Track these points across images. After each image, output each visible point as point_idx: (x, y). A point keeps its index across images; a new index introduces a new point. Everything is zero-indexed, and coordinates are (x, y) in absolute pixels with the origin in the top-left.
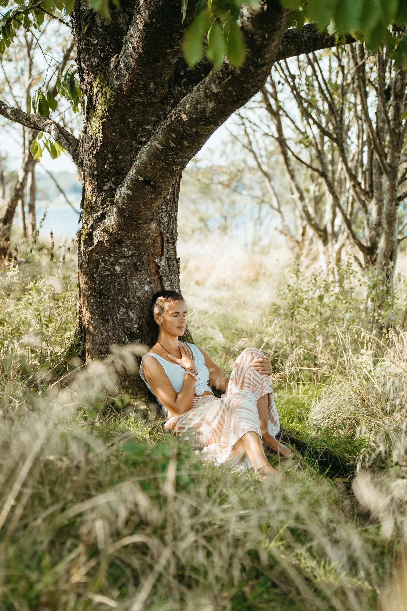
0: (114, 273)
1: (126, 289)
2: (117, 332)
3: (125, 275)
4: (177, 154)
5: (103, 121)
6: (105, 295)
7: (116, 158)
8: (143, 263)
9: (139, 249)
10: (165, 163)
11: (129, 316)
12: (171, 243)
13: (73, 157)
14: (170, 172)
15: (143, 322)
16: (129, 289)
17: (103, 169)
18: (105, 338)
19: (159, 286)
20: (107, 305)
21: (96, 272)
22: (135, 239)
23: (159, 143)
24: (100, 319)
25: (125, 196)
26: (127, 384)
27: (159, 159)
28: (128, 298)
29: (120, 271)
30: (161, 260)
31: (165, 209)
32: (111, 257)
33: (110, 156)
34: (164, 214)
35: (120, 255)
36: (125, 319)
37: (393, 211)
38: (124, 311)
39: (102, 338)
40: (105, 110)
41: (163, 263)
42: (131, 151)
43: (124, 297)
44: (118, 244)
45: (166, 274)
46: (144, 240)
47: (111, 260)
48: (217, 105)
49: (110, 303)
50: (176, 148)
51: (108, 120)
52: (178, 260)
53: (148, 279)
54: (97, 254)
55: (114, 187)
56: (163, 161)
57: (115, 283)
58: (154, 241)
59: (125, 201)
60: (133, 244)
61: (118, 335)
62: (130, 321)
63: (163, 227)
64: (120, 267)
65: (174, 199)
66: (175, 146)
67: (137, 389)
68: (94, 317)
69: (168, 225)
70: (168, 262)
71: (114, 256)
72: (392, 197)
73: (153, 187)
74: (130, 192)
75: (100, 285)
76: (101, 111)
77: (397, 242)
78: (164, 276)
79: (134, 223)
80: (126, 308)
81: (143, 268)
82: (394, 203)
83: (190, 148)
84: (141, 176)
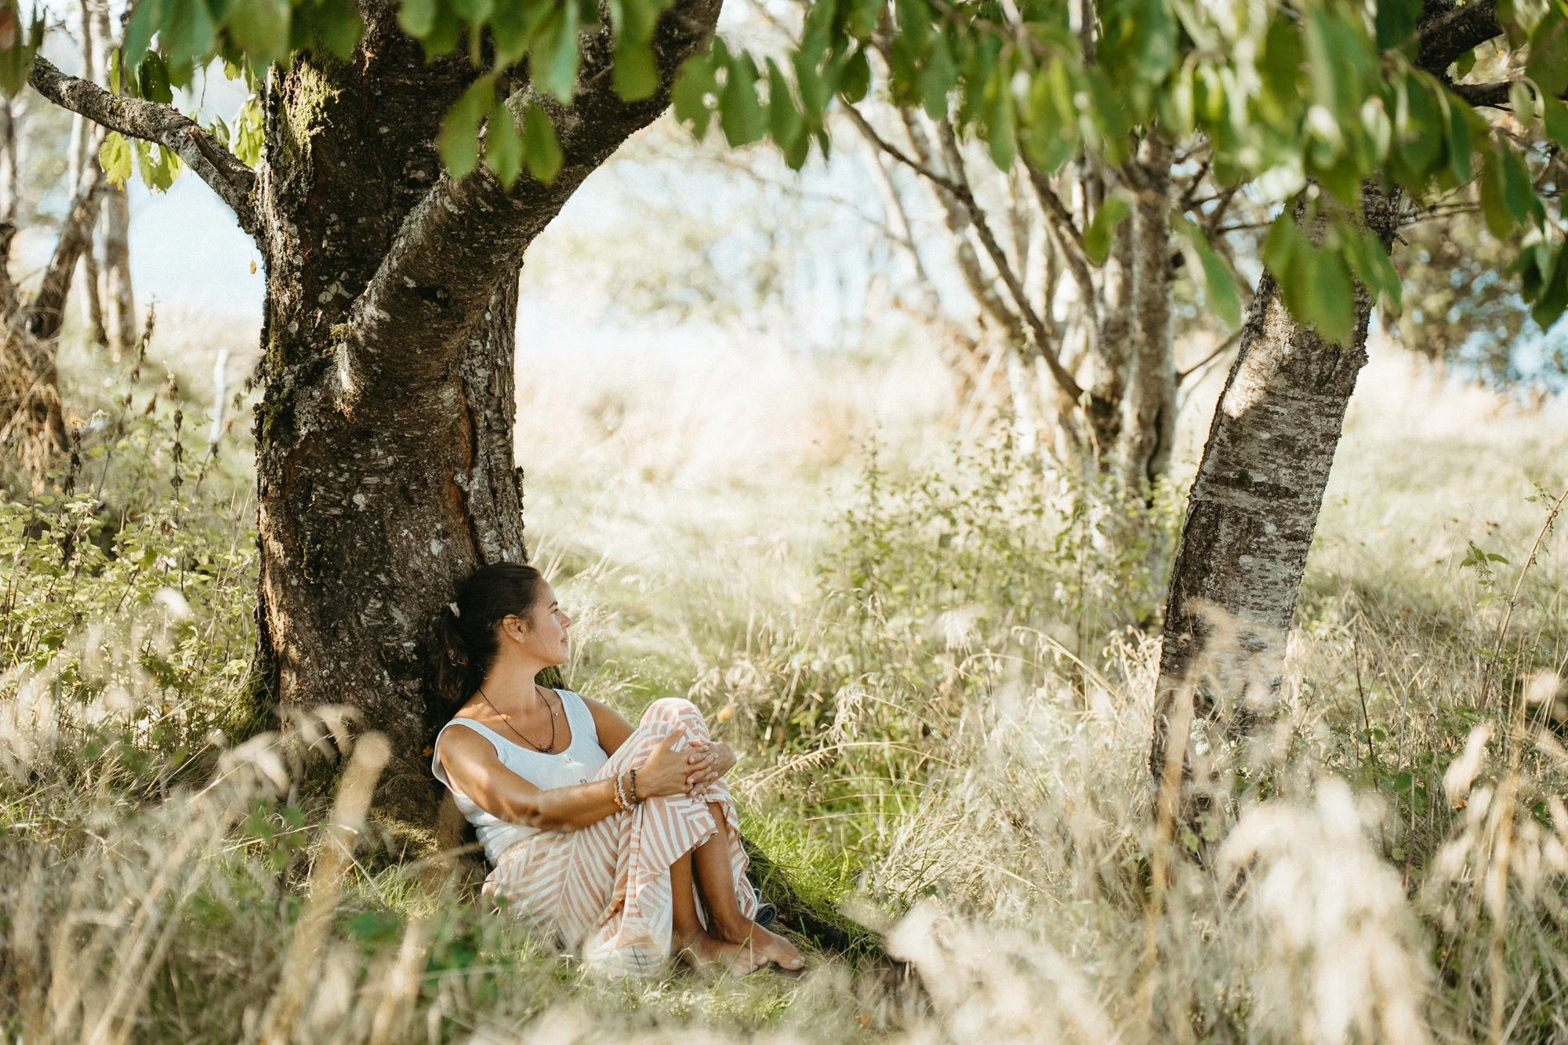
0: (350, 511)
1: (382, 550)
2: (361, 659)
3: (380, 517)
4: (498, 228)
5: (314, 132)
6: (327, 568)
7: (350, 222)
8: (424, 484)
9: (413, 449)
10: (471, 248)
11: (391, 619)
12: (497, 432)
13: (240, 217)
14: (482, 268)
15: (428, 634)
16: (390, 551)
17: (317, 251)
18: (330, 677)
19: (468, 542)
20: (333, 593)
21: (305, 508)
22: (402, 427)
23: (453, 202)
24: (317, 629)
25: (374, 323)
26: (388, 791)
27: (455, 239)
28: (388, 574)
29: (367, 506)
30: (470, 478)
31: (480, 348)
32: (341, 472)
33: (334, 217)
34: (476, 361)
35: (364, 466)
36: (380, 627)
37: (1159, 294)
38: (379, 605)
39: (321, 677)
40: (318, 104)
41: (476, 485)
42: (388, 206)
43: (377, 571)
44: (360, 440)
45: (485, 511)
46: (426, 428)
47: (342, 480)
48: (587, 122)
49: (340, 588)
50: (495, 214)
51: (328, 129)
52: (517, 475)
53: (439, 526)
54: (306, 463)
55: (346, 294)
56: (463, 243)
57: (353, 537)
58: (453, 431)
59: (374, 336)
60: (398, 438)
61: (365, 670)
62: (393, 632)
63: (473, 396)
64: (366, 497)
65: (504, 322)
66: (491, 209)
67: (413, 805)
68: (300, 624)
69: (488, 388)
70: (490, 481)
71: (349, 470)
72: (1155, 255)
73: (444, 303)
74: (384, 315)
75: (314, 541)
76: (309, 107)
77: (1173, 380)
78: (481, 517)
79: (398, 388)
80: (383, 599)
81: (425, 497)
82: (1161, 274)
83: (527, 214)
84: (411, 277)
